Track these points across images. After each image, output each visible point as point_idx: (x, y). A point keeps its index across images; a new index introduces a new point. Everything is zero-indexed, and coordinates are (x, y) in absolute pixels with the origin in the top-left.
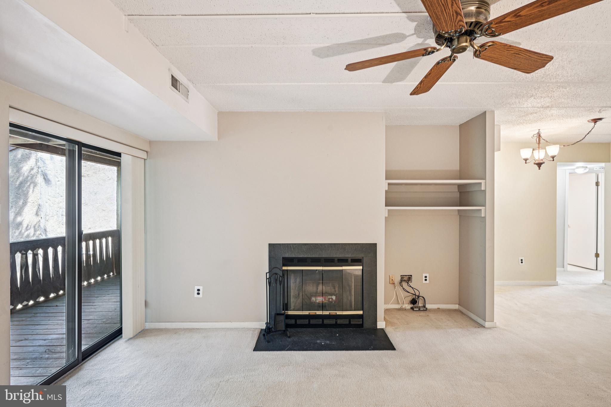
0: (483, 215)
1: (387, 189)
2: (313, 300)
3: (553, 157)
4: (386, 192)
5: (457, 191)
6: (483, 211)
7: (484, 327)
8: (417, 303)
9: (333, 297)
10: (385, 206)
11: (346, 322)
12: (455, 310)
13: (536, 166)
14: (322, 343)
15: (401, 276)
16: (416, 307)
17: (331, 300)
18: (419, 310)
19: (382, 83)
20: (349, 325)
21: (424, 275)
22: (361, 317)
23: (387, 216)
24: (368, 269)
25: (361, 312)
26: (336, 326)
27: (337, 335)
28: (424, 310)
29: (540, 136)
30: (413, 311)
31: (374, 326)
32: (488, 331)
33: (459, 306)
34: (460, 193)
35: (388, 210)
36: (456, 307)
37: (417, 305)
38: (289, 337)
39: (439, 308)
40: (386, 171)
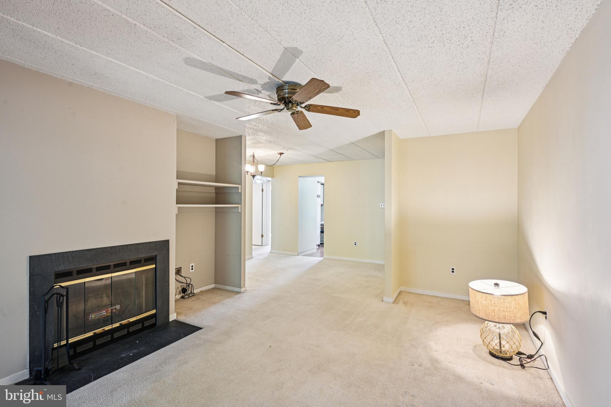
0: (240, 211)
1: (177, 188)
2: (91, 318)
3: (262, 172)
4: (177, 191)
5: (214, 192)
6: (240, 208)
7: (241, 293)
8: (187, 291)
9: (117, 307)
10: (176, 204)
11: (140, 326)
12: (214, 289)
13: (252, 177)
14: (129, 355)
15: (176, 269)
16: (186, 295)
17: (114, 310)
18: (189, 297)
19: (203, 97)
20: (144, 329)
21: (191, 265)
22: (154, 316)
23: (177, 213)
24: (162, 266)
25: (154, 311)
26: (129, 334)
27: (137, 342)
28: (192, 296)
29: (254, 157)
30: (185, 299)
31: (166, 320)
32: (245, 294)
33: (216, 284)
34: (216, 193)
35: (178, 207)
36: (213, 286)
37: (187, 293)
38: (79, 369)
39: (201, 291)
40: (177, 172)
